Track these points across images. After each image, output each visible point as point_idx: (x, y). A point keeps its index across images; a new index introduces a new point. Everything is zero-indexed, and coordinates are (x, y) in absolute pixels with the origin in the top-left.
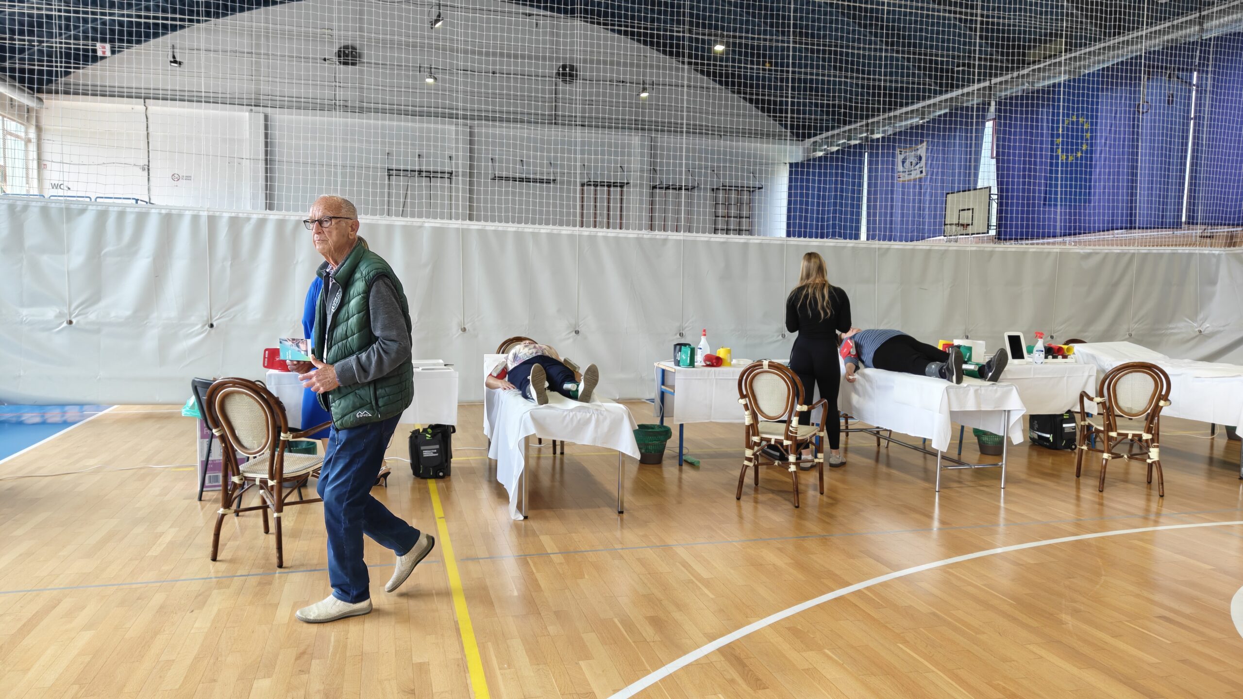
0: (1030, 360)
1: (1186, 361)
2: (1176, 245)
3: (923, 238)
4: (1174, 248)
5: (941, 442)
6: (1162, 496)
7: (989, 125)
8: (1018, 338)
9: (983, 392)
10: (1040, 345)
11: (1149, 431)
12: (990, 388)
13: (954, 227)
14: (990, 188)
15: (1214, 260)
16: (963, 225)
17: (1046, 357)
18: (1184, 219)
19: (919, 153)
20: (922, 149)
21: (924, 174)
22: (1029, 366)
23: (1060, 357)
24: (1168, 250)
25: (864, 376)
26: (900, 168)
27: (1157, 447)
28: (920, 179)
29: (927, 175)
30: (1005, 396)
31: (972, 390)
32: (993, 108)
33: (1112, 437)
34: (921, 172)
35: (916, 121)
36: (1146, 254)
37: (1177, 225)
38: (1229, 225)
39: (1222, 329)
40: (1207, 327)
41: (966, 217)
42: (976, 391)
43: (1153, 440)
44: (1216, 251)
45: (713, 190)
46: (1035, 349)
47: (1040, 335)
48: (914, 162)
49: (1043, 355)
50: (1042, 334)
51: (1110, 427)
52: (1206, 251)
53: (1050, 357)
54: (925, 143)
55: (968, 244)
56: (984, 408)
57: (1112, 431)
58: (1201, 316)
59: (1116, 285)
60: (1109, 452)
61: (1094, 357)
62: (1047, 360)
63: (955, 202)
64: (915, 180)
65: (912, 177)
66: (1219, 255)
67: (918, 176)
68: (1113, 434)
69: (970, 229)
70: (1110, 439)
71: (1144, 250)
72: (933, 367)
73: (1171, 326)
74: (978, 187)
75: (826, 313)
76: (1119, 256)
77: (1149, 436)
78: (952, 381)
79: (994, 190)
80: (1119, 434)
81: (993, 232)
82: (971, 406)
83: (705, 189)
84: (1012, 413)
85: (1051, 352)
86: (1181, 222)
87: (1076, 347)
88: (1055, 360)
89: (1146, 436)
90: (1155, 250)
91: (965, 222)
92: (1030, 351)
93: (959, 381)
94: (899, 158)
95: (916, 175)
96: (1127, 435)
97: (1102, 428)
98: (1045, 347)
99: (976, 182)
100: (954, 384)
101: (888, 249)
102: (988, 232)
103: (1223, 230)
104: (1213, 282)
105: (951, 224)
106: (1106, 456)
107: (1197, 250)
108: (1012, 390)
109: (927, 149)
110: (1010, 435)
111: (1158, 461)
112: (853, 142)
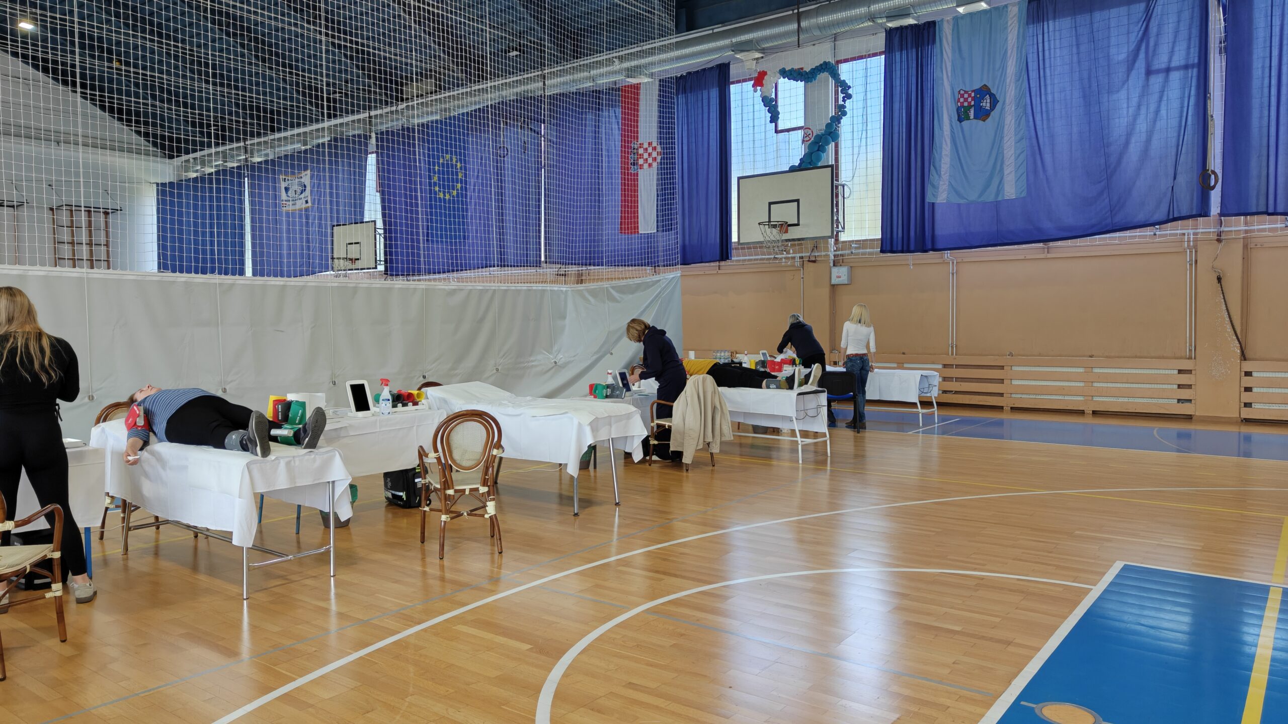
0: (377, 410)
1: (529, 398)
2: (531, 283)
3: (314, 273)
4: (529, 285)
5: (244, 536)
6: (500, 553)
7: (372, 159)
8: (362, 386)
9: (297, 463)
10: (386, 393)
11: (484, 484)
12: (307, 457)
13: (341, 261)
14: (375, 222)
15: (563, 296)
16: (351, 259)
17: (394, 406)
18: (543, 259)
19: (303, 180)
20: (306, 177)
21: (310, 204)
22: (374, 418)
23: (410, 404)
24: (524, 287)
25: (153, 453)
26: (284, 196)
27: (494, 499)
28: (307, 210)
29: (313, 203)
30: (326, 465)
31: (282, 463)
32: (373, 141)
33: (449, 495)
34: (307, 202)
35: (298, 146)
36: (506, 290)
37: (538, 264)
38: (579, 264)
39: (572, 359)
40: (561, 358)
41: (353, 252)
42: (288, 464)
43: (489, 493)
44: (564, 288)
45: (52, 209)
46: (381, 398)
47: (385, 382)
48: (299, 191)
49: (390, 404)
50: (388, 381)
51: (447, 484)
52: (556, 287)
53: (400, 405)
54: (309, 172)
55: (357, 279)
56: (300, 483)
57: (449, 489)
58: (555, 348)
59: (482, 320)
60: (448, 512)
61: (445, 401)
62: (395, 409)
63: (342, 235)
64: (301, 210)
65: (297, 207)
66: (566, 291)
67: (304, 206)
68: (450, 492)
69: (359, 264)
70: (447, 498)
71: (503, 287)
72: (234, 437)
73: (532, 359)
74: (365, 220)
75: (50, 377)
76: (482, 292)
77: (485, 489)
78: (257, 455)
79: (380, 224)
80: (456, 491)
81: (381, 268)
82: (282, 482)
83: (40, 208)
84: (336, 483)
85: (400, 399)
86: (540, 261)
87: (430, 391)
88: (405, 408)
89: (483, 490)
90: (513, 287)
91: (354, 257)
92: (377, 400)
93: (266, 452)
94: (283, 185)
95: (301, 205)
96: (464, 491)
97: (438, 486)
98: (393, 395)
99: (362, 214)
100: (259, 457)
101: (232, 285)
102: (376, 268)
103: (573, 269)
104: (563, 317)
105: (339, 259)
106: (444, 518)
107: (548, 287)
108: (334, 456)
109: (312, 177)
110: (336, 511)
111: (495, 515)
112: (230, 165)
